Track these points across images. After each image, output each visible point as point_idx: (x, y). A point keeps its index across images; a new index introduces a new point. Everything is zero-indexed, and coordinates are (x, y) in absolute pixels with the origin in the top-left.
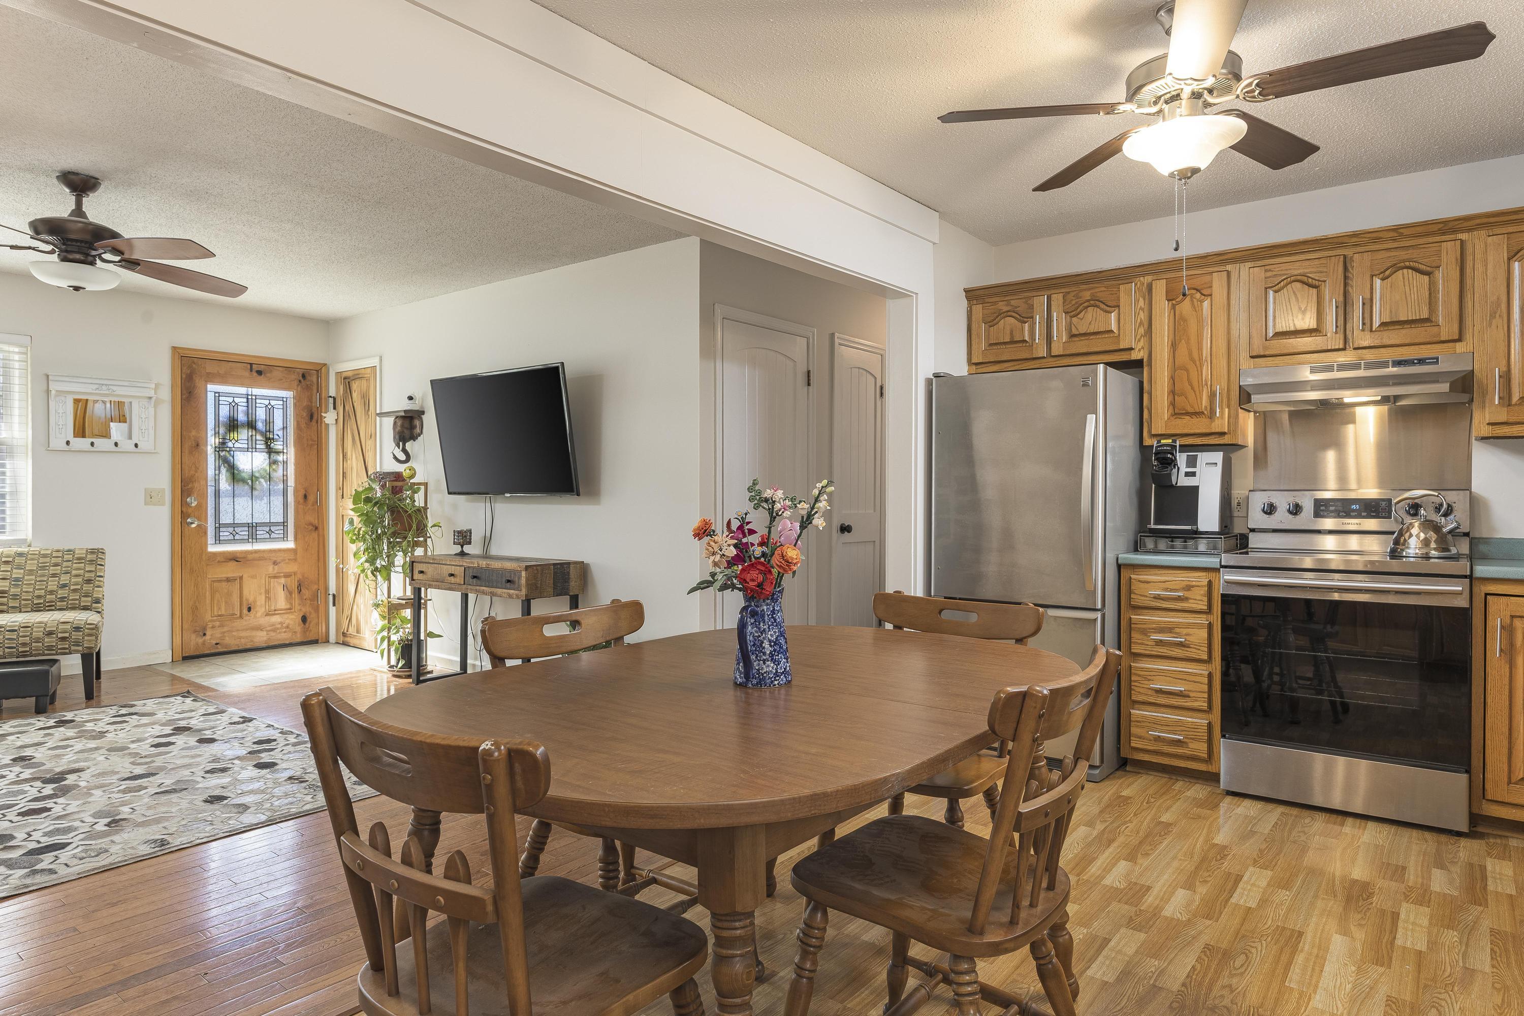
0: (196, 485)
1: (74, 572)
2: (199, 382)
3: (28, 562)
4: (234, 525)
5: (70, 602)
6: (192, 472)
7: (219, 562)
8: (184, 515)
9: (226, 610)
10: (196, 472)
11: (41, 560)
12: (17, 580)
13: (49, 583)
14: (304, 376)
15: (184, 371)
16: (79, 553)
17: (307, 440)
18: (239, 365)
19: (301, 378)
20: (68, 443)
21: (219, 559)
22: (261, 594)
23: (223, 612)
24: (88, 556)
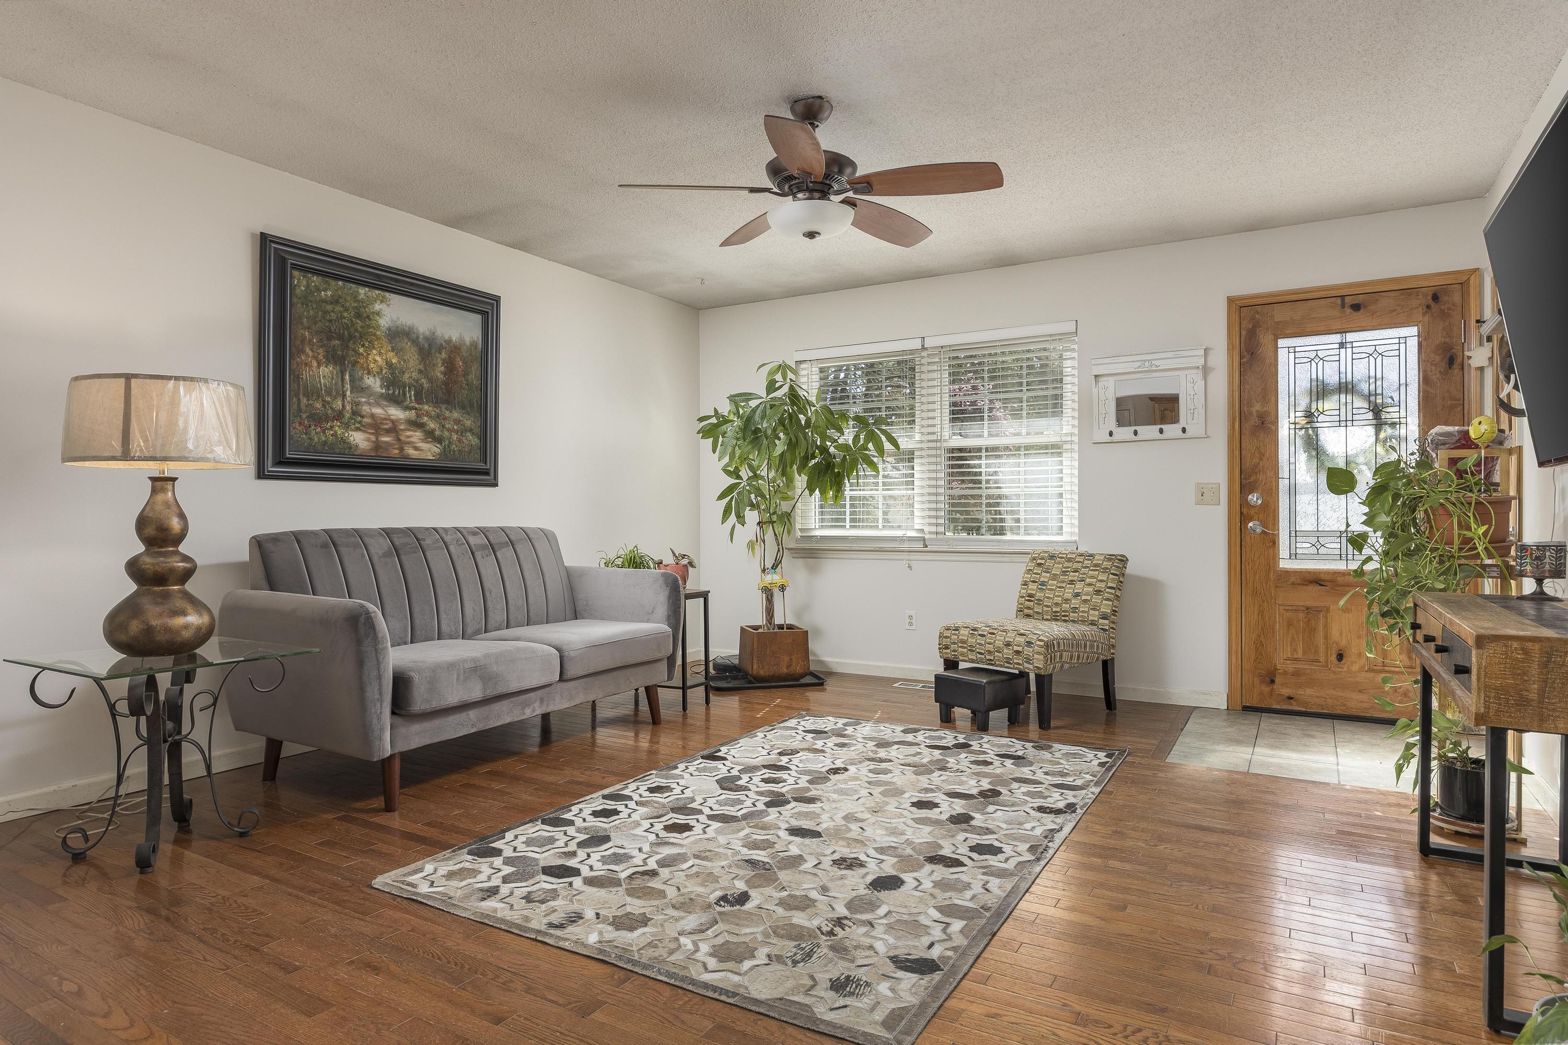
0: (1261, 477)
1: (1088, 580)
2: (1265, 339)
3: (1056, 565)
4: (1318, 534)
5: (1080, 614)
6: (1256, 460)
7: (1293, 584)
8: (1244, 518)
9: (1304, 653)
10: (1261, 459)
11: (1066, 564)
12: (1043, 584)
13: (1067, 590)
14: (1435, 298)
15: (1243, 326)
16: (1098, 560)
17: (1444, 398)
18: (1322, 302)
19: (1431, 302)
20: (1111, 434)
21: (1293, 579)
22: (1359, 637)
23: (1300, 655)
24: (1105, 563)
